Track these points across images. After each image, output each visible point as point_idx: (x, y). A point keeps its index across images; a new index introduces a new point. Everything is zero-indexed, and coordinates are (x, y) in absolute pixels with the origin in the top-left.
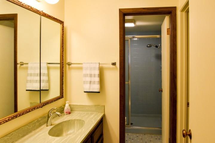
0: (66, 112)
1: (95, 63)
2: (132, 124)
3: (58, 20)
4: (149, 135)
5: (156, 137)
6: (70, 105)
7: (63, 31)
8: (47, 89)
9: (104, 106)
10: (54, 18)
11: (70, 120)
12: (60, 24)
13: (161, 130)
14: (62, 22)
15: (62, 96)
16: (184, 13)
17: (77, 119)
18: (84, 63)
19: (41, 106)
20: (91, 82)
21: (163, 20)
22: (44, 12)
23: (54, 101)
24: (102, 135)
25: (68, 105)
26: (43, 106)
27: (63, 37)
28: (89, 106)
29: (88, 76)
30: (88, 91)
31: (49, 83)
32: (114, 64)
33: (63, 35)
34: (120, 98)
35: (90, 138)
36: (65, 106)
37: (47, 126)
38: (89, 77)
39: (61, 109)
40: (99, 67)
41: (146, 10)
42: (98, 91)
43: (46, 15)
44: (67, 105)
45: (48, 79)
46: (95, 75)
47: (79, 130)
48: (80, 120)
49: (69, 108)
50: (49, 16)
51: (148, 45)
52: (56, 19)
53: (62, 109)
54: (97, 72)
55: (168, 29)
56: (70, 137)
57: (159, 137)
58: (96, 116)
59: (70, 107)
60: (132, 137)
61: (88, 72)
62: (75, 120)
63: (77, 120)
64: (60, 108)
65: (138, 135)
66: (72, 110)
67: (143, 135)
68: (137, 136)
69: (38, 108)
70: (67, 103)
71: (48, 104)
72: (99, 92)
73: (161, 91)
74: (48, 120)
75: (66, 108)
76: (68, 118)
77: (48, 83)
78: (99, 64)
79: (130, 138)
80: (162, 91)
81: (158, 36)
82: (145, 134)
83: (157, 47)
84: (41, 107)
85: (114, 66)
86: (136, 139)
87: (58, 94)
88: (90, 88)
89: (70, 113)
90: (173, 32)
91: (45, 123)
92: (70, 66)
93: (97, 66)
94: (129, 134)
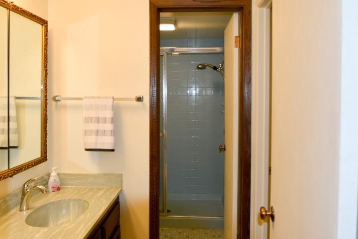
0: (53, 187)
1: (106, 98)
2: (169, 211)
3: (38, 17)
4: (200, 230)
5: (214, 234)
6: (58, 174)
7: (47, 39)
8: (15, 146)
9: (122, 175)
10: (32, 14)
11: (60, 201)
12: (41, 26)
13: (224, 221)
14: (44, 22)
15: (44, 158)
16: (265, 10)
17: (73, 198)
18: (85, 98)
19: (10, 175)
20: (98, 131)
21: (227, 21)
22: (15, 3)
23: (32, 167)
24: (117, 227)
25: (56, 174)
26: (13, 175)
27: (46, 50)
28: (94, 176)
29: (93, 120)
30: (94, 148)
31: (18, 133)
32: (139, 99)
33: (46, 45)
34: (150, 161)
35: (100, 231)
36: (49, 175)
37: (21, 210)
38: (95, 122)
39: (43, 181)
40: (113, 105)
41: (198, 2)
42: (111, 148)
43: (18, 10)
44: (53, 174)
45: (16, 127)
46: (105, 120)
47: (77, 217)
48: (80, 200)
49: (57, 179)
50: (24, 11)
51: (199, 65)
52: (35, 16)
53: (45, 182)
54: (109, 114)
55: (237, 37)
56: (65, 227)
57: (219, 233)
58: (108, 193)
59: (59, 178)
60: (169, 234)
61: (93, 114)
62: (70, 200)
63: (75, 200)
64: (41, 181)
65: (180, 231)
66: (61, 184)
67: (190, 229)
68: (180, 233)
69: (6, 178)
70: (53, 171)
71: (22, 171)
72: (113, 150)
73: (223, 149)
74: (22, 199)
75: (51, 180)
76: (56, 196)
77: (17, 135)
78: (114, 100)
79: (167, 236)
80: (225, 149)
81: (218, 49)
82: (193, 229)
83: (215, 68)
84: (11, 177)
85: (139, 103)
86: (177, 237)
87: (38, 155)
88: (97, 143)
89: (58, 189)
90: (245, 43)
91: (16, 205)
92: (59, 103)
93: (110, 102)
94: (165, 229)
